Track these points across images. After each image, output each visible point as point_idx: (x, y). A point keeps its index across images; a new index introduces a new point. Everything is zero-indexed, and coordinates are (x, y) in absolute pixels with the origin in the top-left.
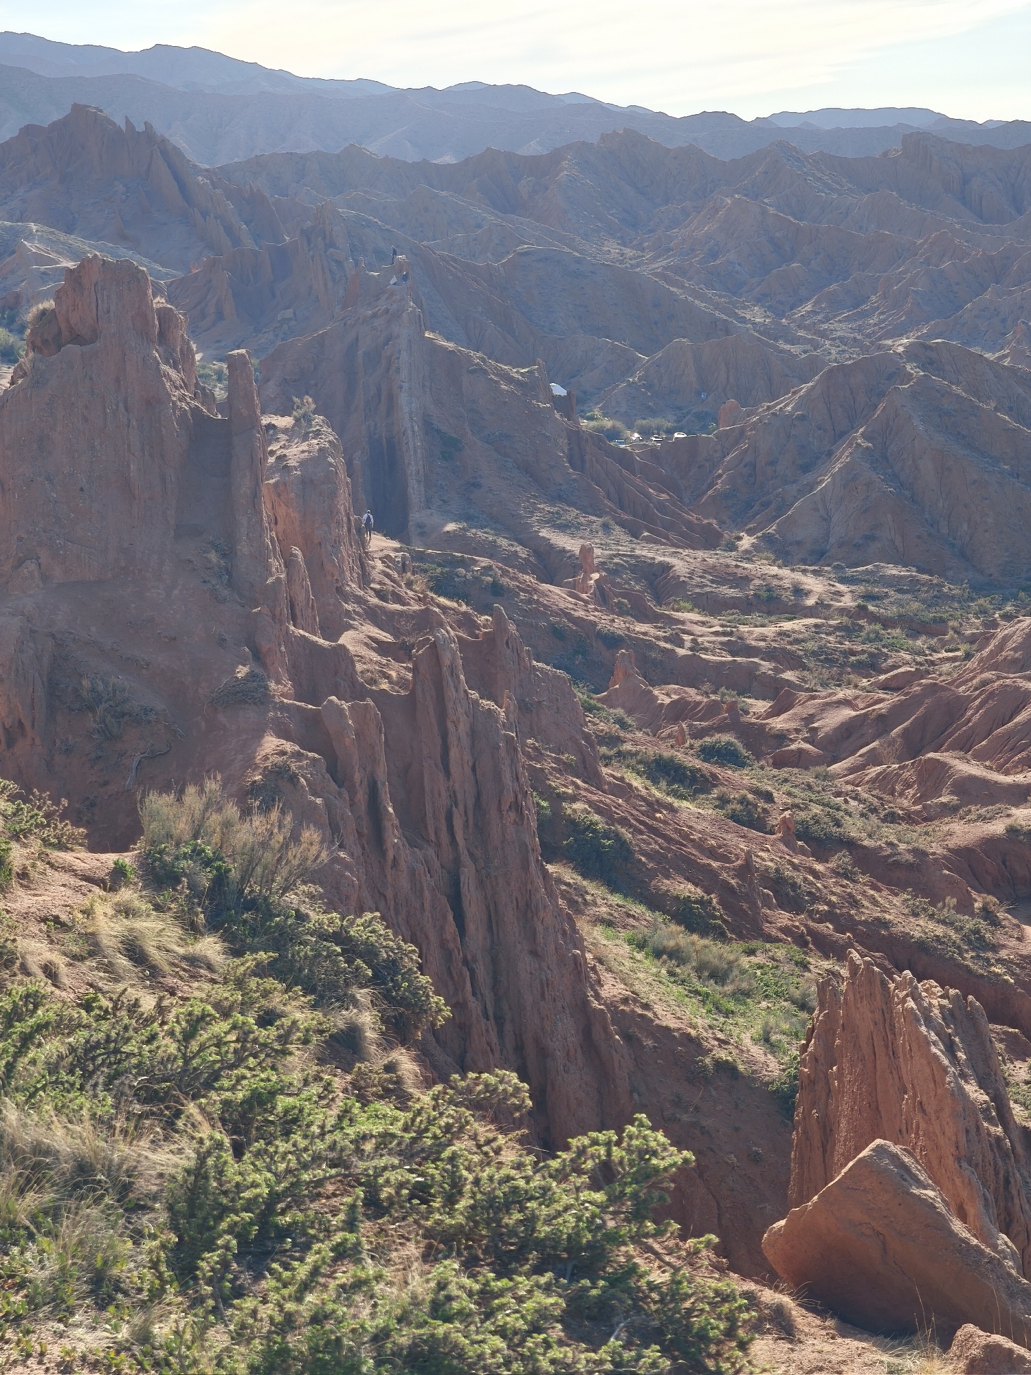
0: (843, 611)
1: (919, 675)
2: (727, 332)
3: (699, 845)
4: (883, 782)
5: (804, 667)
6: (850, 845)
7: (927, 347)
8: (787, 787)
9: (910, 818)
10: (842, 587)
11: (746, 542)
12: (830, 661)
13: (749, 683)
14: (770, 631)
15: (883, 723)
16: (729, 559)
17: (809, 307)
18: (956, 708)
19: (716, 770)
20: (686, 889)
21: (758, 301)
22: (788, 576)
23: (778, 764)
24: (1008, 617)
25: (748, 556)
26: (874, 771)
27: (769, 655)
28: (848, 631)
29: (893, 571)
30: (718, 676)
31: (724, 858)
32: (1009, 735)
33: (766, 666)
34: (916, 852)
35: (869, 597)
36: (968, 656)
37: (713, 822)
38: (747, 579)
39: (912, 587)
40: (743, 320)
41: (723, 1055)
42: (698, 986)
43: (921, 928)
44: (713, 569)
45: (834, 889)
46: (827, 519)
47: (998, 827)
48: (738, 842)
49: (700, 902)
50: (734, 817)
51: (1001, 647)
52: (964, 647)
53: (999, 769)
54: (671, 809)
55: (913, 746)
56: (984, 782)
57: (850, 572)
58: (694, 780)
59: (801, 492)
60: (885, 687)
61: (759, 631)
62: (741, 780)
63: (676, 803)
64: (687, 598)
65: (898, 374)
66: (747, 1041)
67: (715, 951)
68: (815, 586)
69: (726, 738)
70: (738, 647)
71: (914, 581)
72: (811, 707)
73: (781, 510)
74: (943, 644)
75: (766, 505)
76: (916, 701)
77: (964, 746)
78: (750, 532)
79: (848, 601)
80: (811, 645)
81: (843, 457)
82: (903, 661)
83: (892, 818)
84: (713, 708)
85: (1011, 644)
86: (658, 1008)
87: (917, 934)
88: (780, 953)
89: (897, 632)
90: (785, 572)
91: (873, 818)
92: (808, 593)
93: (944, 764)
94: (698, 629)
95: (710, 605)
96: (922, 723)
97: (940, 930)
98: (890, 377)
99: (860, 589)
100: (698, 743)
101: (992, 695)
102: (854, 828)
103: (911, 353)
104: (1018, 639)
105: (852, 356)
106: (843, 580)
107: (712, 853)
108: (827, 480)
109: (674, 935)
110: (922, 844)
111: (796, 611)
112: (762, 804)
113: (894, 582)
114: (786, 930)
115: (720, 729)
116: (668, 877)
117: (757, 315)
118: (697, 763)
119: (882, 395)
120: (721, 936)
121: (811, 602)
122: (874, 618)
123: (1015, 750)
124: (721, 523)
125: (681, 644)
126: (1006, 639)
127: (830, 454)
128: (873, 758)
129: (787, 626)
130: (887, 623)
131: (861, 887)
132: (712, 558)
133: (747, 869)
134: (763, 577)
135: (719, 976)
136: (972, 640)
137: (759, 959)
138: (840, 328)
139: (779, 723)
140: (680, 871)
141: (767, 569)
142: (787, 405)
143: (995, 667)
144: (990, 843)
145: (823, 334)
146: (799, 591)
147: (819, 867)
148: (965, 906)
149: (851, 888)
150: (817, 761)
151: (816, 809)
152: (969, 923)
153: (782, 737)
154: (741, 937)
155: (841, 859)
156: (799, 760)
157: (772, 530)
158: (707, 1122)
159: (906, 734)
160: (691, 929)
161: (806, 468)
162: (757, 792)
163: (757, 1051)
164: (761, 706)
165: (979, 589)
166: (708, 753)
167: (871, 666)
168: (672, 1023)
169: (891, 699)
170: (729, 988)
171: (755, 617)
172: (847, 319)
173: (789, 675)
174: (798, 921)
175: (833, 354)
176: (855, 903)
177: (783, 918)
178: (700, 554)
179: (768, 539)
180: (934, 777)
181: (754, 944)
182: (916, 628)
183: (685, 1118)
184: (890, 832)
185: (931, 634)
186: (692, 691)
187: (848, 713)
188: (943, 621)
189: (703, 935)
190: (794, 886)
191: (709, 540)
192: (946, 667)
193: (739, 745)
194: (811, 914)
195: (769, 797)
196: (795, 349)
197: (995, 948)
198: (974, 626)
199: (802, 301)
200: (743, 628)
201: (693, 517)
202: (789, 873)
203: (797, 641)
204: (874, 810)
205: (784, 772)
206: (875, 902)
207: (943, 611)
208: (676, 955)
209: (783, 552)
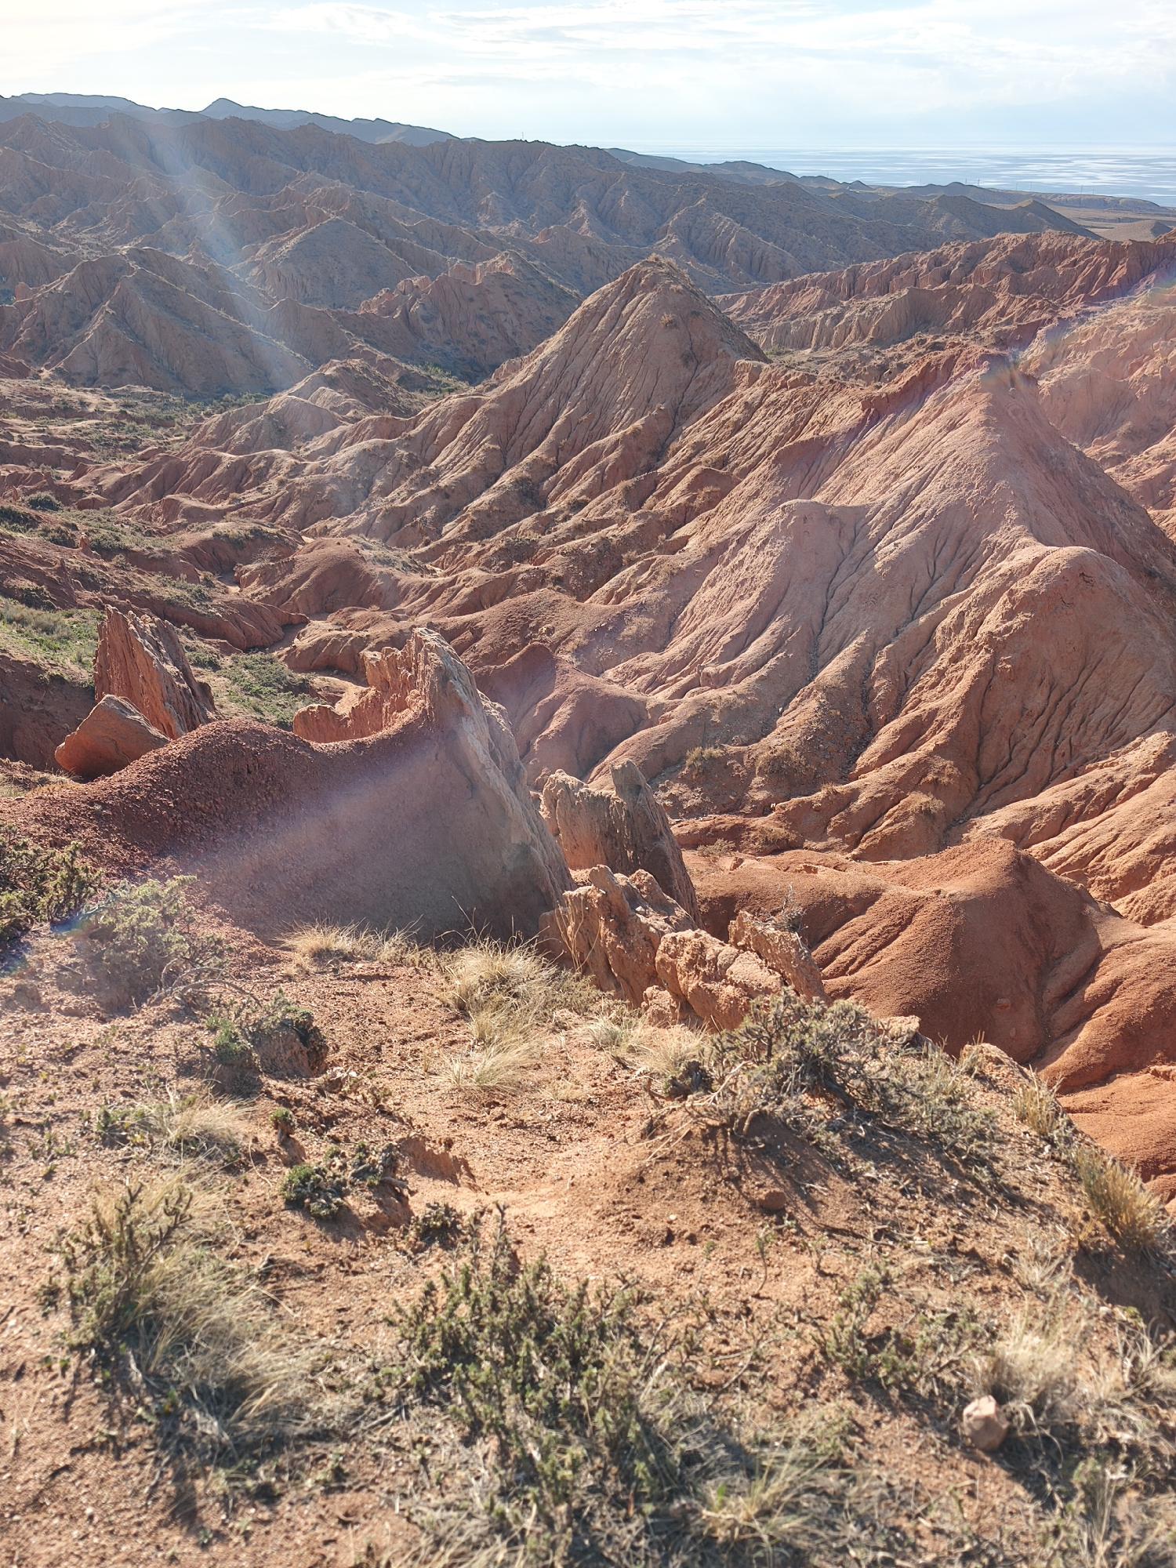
0: (112, 414)
1: (160, 450)
2: (14, 238)
3: (31, 558)
4: (143, 513)
5: (92, 450)
6: (126, 551)
7: (141, 252)
8: (85, 521)
9: (160, 533)
10: (109, 400)
11: (46, 373)
12: (107, 445)
13: (58, 460)
14: (68, 428)
15: (140, 480)
16: (36, 384)
17: (65, 223)
18: (179, 469)
19: (40, 513)
20: (25, 584)
21: (32, 217)
22: (75, 394)
23: (80, 508)
24: (209, 415)
25: (48, 382)
26: (138, 508)
27: (70, 443)
28: (117, 426)
29: (139, 389)
30: (38, 457)
31: (49, 564)
32: (211, 482)
33: (68, 450)
34: (164, 551)
35: (127, 406)
36: (188, 439)
37: (39, 544)
38: (49, 397)
39: (151, 399)
40: (23, 230)
41: (55, 672)
42: (36, 636)
43: (168, 592)
44: (24, 391)
45: (117, 576)
46: (95, 358)
47: (208, 534)
48: (55, 554)
49: (36, 590)
50: (54, 540)
51: (204, 433)
52: (185, 433)
53: (208, 502)
54: (11, 537)
55: (159, 492)
56: (201, 509)
57: (113, 391)
58: (26, 520)
59: (76, 342)
60: (142, 459)
61: (62, 428)
62: (56, 519)
63: (14, 534)
64: (13, 410)
65: (124, 268)
66: (68, 662)
67: (46, 617)
68: (93, 399)
69: (44, 494)
70: (49, 439)
71: (152, 395)
72: (96, 473)
73: (65, 353)
74: (173, 432)
75: (55, 350)
76: (157, 466)
77: (188, 490)
78: (47, 367)
79: (114, 409)
80: (95, 436)
81: (98, 320)
82: (150, 443)
83: (150, 534)
84: (37, 477)
85: (210, 430)
86: (12, 651)
87: (166, 596)
88: (87, 614)
89: (145, 426)
90: (73, 392)
91: (139, 534)
92: (89, 405)
93: (177, 502)
94: (22, 429)
95: (29, 414)
96: (163, 477)
97: (179, 593)
98: (121, 269)
99: (121, 401)
100: (27, 498)
101: (199, 460)
102: (127, 541)
103: (131, 254)
104: (213, 427)
105: (95, 256)
106: (109, 396)
107: (40, 562)
108: (91, 334)
109: (18, 609)
110: (167, 547)
111: (82, 416)
112: (70, 531)
113: (138, 396)
114: (90, 601)
115: (42, 490)
116: (14, 577)
117: (32, 226)
118: (27, 510)
119: (117, 280)
120: (50, 607)
121: (91, 409)
122: (131, 418)
123: (216, 490)
124: (28, 361)
125: (12, 439)
126: (206, 428)
127: (91, 318)
128: (137, 501)
129: (79, 425)
130: (139, 421)
131: (133, 573)
132: (25, 384)
133: (62, 569)
134: (59, 395)
135: (48, 630)
136: (189, 429)
137: (76, 618)
138: (87, 237)
139: (78, 484)
140: (22, 574)
141: (60, 390)
142: (59, 285)
143: (202, 444)
144: (205, 543)
145: (77, 241)
146: (83, 403)
147: (105, 564)
148: (193, 578)
149: (126, 574)
150: (103, 504)
151: (104, 532)
152: (195, 587)
153: (81, 492)
154: (64, 607)
155: (119, 558)
156: (94, 504)
157: (61, 365)
158: (50, 709)
159: (154, 485)
160: (29, 605)
161: (77, 326)
162: (67, 525)
163: (75, 668)
164: (67, 474)
165: (190, 399)
166: (34, 504)
167: (132, 447)
168: (22, 658)
169: (143, 466)
170: (55, 636)
171: (58, 420)
172: (90, 232)
173: (82, 455)
174: (97, 595)
175: (85, 254)
176: (130, 582)
177: (88, 595)
178: (16, 381)
179: (59, 371)
180: (172, 508)
181: (70, 611)
182: (156, 423)
183: (36, 708)
184: (148, 542)
185: (166, 427)
186: (23, 468)
187: (119, 475)
188: (172, 418)
189: (37, 607)
190: (93, 576)
191: (22, 373)
192: (176, 446)
193: (53, 498)
194: (104, 591)
195: (74, 527)
196: (60, 250)
197: (210, 599)
198: (189, 421)
199: (61, 219)
200: (51, 427)
201: (9, 359)
202: (88, 569)
203: (86, 434)
204: (139, 530)
205: (83, 513)
206: (141, 581)
207: (171, 412)
208: (22, 621)
209: (71, 380)
